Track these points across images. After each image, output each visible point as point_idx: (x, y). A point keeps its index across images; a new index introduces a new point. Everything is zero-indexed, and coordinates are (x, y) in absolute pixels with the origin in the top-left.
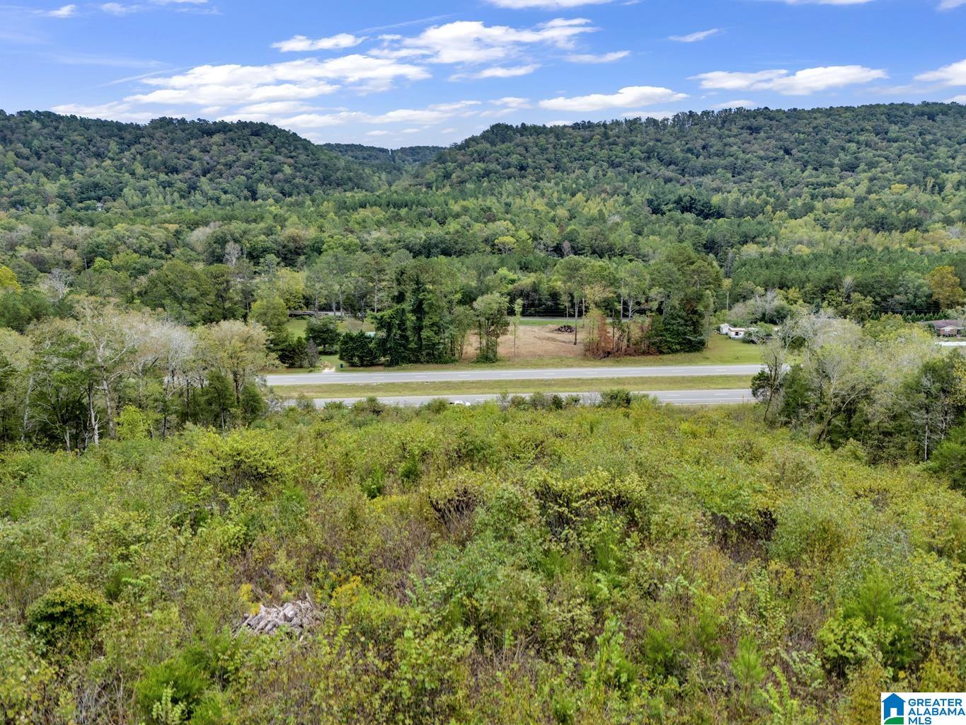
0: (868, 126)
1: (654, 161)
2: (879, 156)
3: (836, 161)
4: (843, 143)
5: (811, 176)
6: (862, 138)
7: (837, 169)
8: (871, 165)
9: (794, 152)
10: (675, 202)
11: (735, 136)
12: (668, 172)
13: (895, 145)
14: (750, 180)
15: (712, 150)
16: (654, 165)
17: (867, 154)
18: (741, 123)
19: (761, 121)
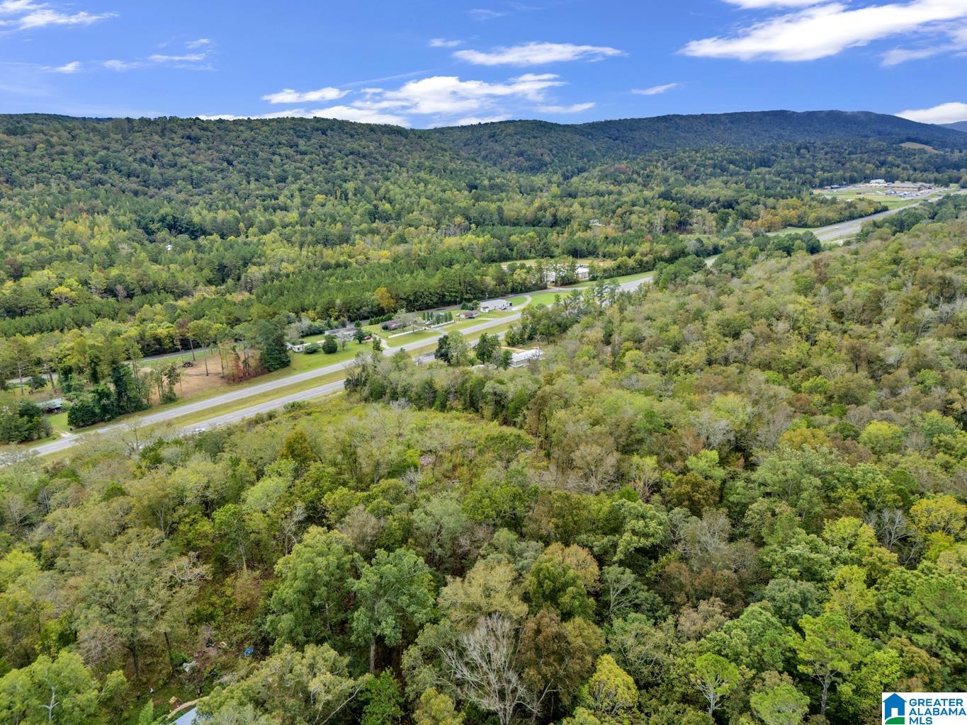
0: (283, 139)
1: (112, 172)
2: (299, 168)
3: (270, 173)
4: (270, 156)
5: (257, 189)
6: (282, 152)
7: (272, 180)
8: (297, 178)
9: (235, 163)
10: (160, 221)
11: (180, 145)
12: (133, 184)
13: (307, 158)
14: (210, 192)
15: (164, 161)
16: (113, 176)
17: (290, 167)
18: (181, 132)
19: (196, 131)
